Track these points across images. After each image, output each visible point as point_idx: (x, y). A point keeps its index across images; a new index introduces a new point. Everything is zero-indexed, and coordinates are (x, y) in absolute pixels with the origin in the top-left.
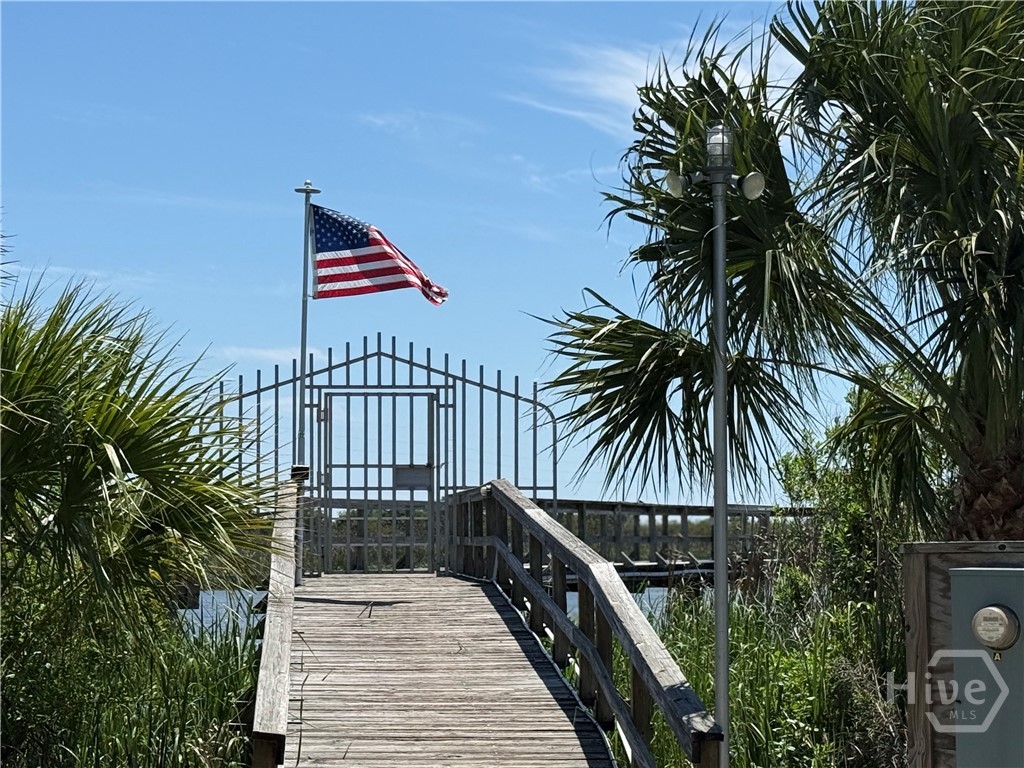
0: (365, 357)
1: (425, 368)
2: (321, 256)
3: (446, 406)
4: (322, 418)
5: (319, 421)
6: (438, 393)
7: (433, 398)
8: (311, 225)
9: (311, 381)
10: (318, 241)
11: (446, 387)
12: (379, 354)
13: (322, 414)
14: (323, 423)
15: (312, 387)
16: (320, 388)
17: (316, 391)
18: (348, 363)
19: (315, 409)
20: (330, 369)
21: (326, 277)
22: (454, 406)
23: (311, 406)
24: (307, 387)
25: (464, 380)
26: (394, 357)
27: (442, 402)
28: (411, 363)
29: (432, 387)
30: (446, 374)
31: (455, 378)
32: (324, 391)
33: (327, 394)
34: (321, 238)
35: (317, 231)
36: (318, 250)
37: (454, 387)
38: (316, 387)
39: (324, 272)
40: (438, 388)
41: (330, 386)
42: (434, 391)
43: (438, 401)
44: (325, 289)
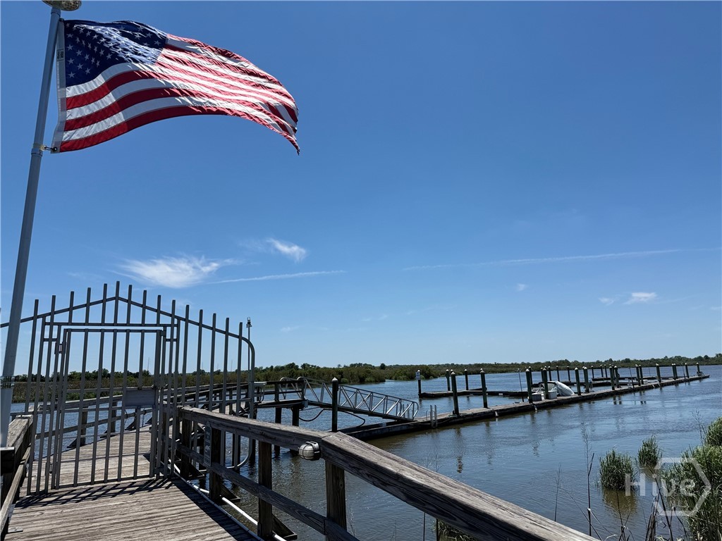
0: (104, 301)
1: (156, 311)
2: (72, 91)
3: (171, 340)
4: (60, 349)
5: (57, 353)
6: (165, 330)
7: (160, 334)
8: (60, 46)
9: (52, 319)
10: (69, 69)
11: (172, 326)
12: (117, 298)
13: (60, 347)
14: (60, 355)
15: (52, 324)
16: (60, 325)
17: (56, 328)
18: (88, 305)
19: (54, 344)
20: (71, 309)
21: (77, 120)
22: (177, 340)
23: (50, 340)
24: (48, 324)
25: (187, 321)
26: (129, 302)
27: (168, 337)
28: (144, 307)
29: (161, 325)
30: (172, 316)
31: (179, 319)
32: (63, 327)
33: (66, 330)
34: (76, 64)
35: (68, 55)
36: (70, 83)
37: (178, 326)
38: (56, 324)
39: (74, 114)
40: (165, 326)
41: (70, 323)
42: (162, 328)
43: (165, 336)
44: (75, 137)
